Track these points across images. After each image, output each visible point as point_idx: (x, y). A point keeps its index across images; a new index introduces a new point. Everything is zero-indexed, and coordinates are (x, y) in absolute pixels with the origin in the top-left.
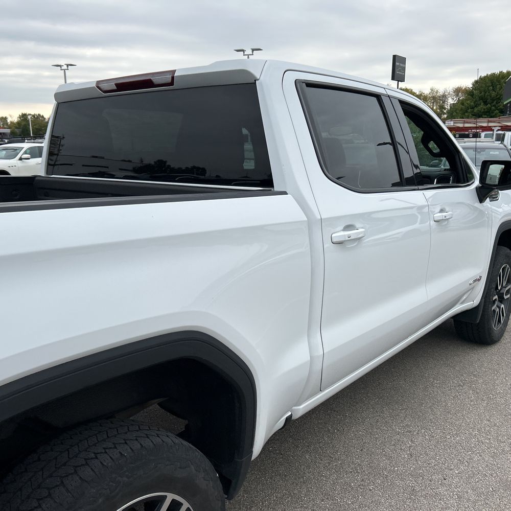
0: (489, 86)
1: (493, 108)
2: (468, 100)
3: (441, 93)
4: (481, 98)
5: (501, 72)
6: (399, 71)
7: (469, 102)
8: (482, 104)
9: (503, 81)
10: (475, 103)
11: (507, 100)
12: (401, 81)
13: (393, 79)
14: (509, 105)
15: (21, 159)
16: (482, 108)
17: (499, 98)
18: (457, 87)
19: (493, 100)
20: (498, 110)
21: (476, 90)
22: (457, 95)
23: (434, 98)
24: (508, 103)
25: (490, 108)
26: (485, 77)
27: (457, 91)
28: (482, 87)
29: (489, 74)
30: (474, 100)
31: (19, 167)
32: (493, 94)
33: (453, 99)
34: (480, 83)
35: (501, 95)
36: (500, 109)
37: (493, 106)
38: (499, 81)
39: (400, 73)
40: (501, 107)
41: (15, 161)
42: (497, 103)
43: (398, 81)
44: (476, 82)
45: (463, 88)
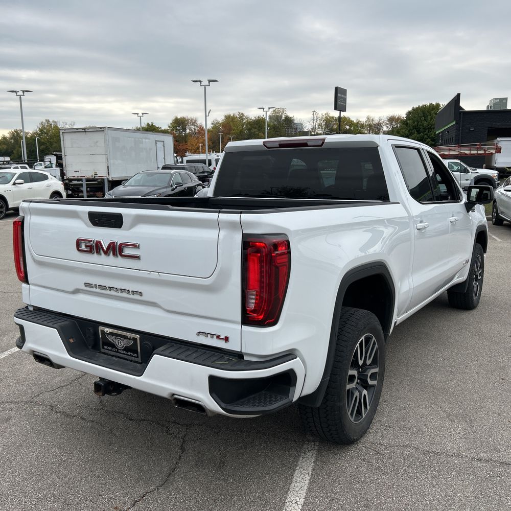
0: (421, 117)
1: (426, 136)
2: (403, 129)
3: (376, 121)
4: (415, 127)
5: (431, 104)
6: (341, 101)
7: (404, 131)
8: (416, 133)
9: (433, 112)
10: (409, 131)
11: (439, 130)
12: (343, 111)
13: (336, 108)
14: (441, 134)
15: (14, 184)
16: (416, 136)
17: (430, 128)
18: (390, 116)
19: (425, 129)
20: (430, 138)
21: (409, 120)
22: (391, 124)
23: (370, 126)
24: (440, 133)
25: (423, 136)
26: (417, 108)
27: (392, 120)
28: (415, 117)
29: (421, 105)
30: (409, 129)
31: (13, 192)
32: (425, 124)
33: (387, 127)
34: (413, 113)
35: (432, 125)
36: (432, 137)
37: (426, 135)
38: (430, 112)
39: (342, 103)
40: (432, 135)
41: (9, 186)
42: (428, 132)
43: (340, 111)
44: (409, 113)
45: (397, 117)
